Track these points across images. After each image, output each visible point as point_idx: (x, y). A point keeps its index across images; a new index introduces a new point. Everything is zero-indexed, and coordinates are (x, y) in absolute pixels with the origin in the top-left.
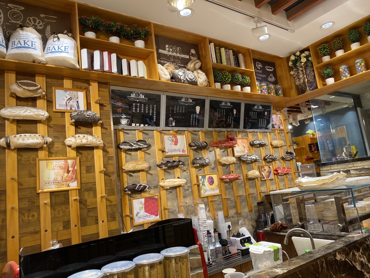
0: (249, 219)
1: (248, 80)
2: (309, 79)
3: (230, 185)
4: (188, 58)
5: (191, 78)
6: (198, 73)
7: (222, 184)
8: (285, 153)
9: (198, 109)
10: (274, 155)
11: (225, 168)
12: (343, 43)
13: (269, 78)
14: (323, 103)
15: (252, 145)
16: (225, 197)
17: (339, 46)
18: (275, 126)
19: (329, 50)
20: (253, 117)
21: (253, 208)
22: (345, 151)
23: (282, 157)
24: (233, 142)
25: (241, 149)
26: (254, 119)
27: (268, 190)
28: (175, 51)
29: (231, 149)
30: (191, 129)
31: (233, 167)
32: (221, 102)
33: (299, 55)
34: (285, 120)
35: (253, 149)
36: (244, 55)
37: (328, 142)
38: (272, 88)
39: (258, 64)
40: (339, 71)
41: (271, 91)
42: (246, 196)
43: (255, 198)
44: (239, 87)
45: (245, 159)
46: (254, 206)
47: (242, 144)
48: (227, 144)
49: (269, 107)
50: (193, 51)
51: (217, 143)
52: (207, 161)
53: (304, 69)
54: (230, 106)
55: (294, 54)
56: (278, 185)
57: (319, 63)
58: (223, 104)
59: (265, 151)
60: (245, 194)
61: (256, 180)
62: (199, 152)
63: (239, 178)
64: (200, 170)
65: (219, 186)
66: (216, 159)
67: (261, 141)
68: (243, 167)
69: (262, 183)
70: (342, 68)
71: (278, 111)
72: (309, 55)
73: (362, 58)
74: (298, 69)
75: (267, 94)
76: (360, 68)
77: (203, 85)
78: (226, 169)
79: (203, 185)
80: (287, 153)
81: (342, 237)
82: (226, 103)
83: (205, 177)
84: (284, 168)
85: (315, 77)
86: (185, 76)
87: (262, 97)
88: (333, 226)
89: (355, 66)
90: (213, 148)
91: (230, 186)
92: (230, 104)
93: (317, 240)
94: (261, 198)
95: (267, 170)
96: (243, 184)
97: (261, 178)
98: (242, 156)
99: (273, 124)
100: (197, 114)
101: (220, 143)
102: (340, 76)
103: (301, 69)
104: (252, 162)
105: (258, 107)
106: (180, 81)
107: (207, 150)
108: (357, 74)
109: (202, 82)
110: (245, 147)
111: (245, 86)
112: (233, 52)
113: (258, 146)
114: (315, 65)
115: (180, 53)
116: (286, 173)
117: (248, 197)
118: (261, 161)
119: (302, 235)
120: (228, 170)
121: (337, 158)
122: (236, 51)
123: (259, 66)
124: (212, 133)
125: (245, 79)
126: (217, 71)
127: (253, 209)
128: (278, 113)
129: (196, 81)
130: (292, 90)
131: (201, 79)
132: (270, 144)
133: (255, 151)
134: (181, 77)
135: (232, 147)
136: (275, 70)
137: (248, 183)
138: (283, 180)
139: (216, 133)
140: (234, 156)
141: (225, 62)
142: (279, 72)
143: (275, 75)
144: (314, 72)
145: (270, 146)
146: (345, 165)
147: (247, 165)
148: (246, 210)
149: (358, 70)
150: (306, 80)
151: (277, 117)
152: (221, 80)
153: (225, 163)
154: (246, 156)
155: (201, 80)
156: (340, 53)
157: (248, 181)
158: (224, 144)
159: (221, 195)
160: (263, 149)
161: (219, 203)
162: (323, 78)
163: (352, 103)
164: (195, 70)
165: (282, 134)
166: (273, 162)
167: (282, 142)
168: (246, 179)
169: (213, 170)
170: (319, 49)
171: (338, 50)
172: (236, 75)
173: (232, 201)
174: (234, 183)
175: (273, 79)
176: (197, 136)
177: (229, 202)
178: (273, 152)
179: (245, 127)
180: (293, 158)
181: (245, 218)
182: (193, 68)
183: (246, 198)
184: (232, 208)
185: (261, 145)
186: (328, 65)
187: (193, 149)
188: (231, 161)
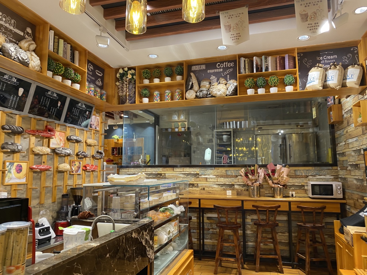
0: (50, 210)
1: (79, 78)
2: (130, 93)
3: (38, 175)
4: (23, 35)
5: (23, 58)
6: (32, 55)
7: (31, 174)
8: (96, 152)
9: (21, 91)
10: (86, 152)
11: (37, 157)
12: (160, 74)
13: (97, 82)
14: (132, 115)
15: (69, 139)
16: (30, 187)
17: (158, 76)
18: (92, 126)
19: (150, 75)
20: (75, 113)
21: (57, 199)
22: (142, 158)
23: (93, 155)
24: (52, 133)
25: (57, 142)
26: (75, 116)
27: (74, 184)
28: (8, 22)
29: (47, 139)
30: (7, 110)
31: (45, 158)
32: (48, 91)
33: (126, 70)
34: (102, 123)
35: (68, 143)
36: (80, 53)
37: (128, 148)
38: (98, 92)
39: (90, 66)
40: (153, 95)
41: (97, 94)
42: (52, 187)
43: (60, 190)
44: (70, 82)
45: (60, 152)
46: (58, 197)
47: (60, 137)
48: (45, 134)
49: (91, 108)
50: (29, 30)
51: (34, 131)
52: (20, 148)
53: (128, 84)
54: (55, 97)
55: (123, 69)
56: (84, 180)
57: (140, 83)
58: (49, 93)
59: (79, 147)
60: (51, 185)
61: (65, 173)
62: (11, 137)
63: (50, 169)
64: (9, 156)
65: (27, 176)
66: (29, 147)
67: (78, 138)
68: (55, 159)
69: (70, 177)
70: (156, 93)
71: (97, 114)
72: (135, 74)
73: (170, 91)
74: (123, 82)
75: (93, 96)
76: (167, 97)
77: (35, 69)
78: (38, 159)
79: (10, 172)
80: (98, 152)
81: (136, 221)
82: (53, 93)
83: (13, 164)
84: (92, 165)
85: (135, 93)
86: (16, 53)
87: (88, 97)
88: (130, 215)
89: (164, 94)
90: (29, 135)
91: (39, 177)
92: (56, 95)
93: (118, 225)
94: (67, 190)
95: (77, 165)
96: (52, 176)
97: (70, 172)
98: (57, 149)
99: (91, 124)
100: (19, 96)
101: (37, 131)
102: (153, 98)
103: (126, 83)
104: (65, 156)
105: (82, 105)
106: (10, 57)
107: (21, 136)
108: (164, 101)
109: (35, 66)
110: (61, 140)
111: (75, 83)
112: (71, 47)
113: (75, 141)
114: (137, 84)
115: (14, 27)
116: (93, 170)
117: (54, 189)
118: (74, 155)
119: (106, 221)
120: (40, 160)
121: (135, 163)
122: (74, 47)
123: (91, 68)
124: (31, 120)
125: (77, 76)
126: (52, 60)
127: (57, 201)
128: (97, 115)
129: (28, 63)
130: (115, 98)
131: (34, 62)
132: (85, 141)
133: (70, 146)
134: (12, 53)
135: (49, 138)
136: (103, 76)
137: (57, 176)
138: (89, 176)
139: (35, 121)
140: (49, 146)
141: (61, 54)
142: (106, 80)
143: (102, 81)
144: (135, 89)
145: (85, 144)
146: (140, 169)
147: (60, 158)
148: (50, 201)
149: (166, 98)
150: (128, 94)
151: (96, 119)
152: (53, 69)
153: (39, 153)
154: (61, 149)
155: (34, 64)
156: (157, 81)
157: (57, 174)
158: (42, 134)
159: (27, 184)
160: (78, 145)
161: (22, 192)
162: (142, 96)
163: (153, 121)
164: (29, 50)
165: (96, 134)
166: (84, 159)
167: (96, 141)
168: (56, 171)
169: (24, 158)
170: (143, 72)
171: (156, 78)
172: (69, 70)
173: (37, 191)
174: (43, 173)
175: (100, 84)
176: (13, 119)
177: (34, 192)
178: (85, 149)
179: (65, 121)
180: (102, 158)
181: (47, 209)
182: (27, 47)
183: (52, 190)
184: (35, 199)
185: (77, 141)
186: (146, 87)
187: (5, 133)
188: (46, 151)
